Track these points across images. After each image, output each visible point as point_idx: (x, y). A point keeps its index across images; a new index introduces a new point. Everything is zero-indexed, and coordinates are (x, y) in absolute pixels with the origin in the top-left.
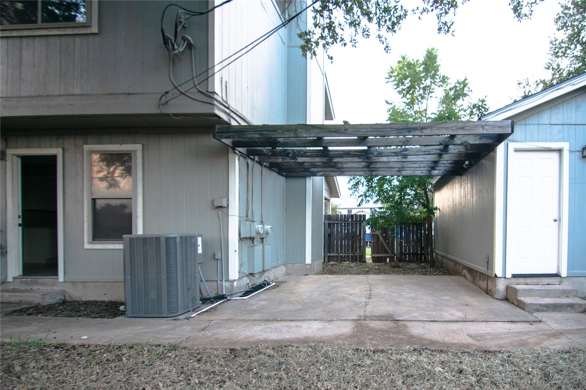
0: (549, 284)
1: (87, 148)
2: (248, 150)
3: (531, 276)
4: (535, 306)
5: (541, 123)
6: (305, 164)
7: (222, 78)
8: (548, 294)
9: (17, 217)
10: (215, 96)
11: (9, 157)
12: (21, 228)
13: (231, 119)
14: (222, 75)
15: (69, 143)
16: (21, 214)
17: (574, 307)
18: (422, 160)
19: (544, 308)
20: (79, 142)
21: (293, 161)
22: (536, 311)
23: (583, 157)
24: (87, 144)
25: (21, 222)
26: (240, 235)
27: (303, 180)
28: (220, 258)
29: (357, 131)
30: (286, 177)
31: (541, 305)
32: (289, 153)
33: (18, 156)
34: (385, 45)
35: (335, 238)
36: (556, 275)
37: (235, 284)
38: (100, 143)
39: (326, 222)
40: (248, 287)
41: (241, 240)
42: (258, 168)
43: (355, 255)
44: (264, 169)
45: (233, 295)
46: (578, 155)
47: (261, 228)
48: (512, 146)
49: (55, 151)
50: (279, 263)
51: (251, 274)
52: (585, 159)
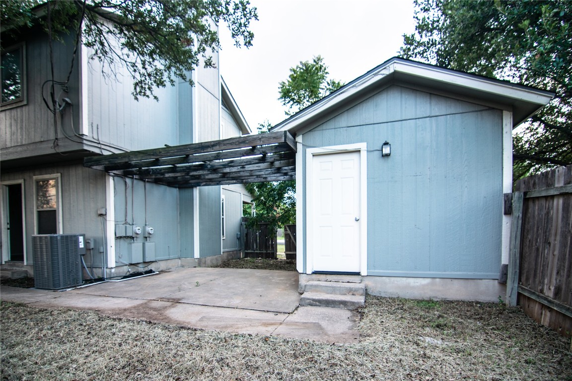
0: (349, 282)
1: (35, 177)
2: (124, 172)
3: (333, 273)
4: (308, 301)
5: (336, 127)
6: (179, 178)
7: (92, 123)
8: (334, 290)
9: (6, 224)
10: (84, 137)
12: (9, 231)
13: (103, 151)
14: (93, 120)
15: (27, 176)
16: (9, 222)
17: (347, 305)
18: (257, 168)
19: (317, 303)
20: (31, 174)
21: (162, 176)
22: (310, 305)
23: (383, 156)
24: (35, 175)
25: (9, 227)
26: (115, 235)
28: (102, 251)
29: (168, 153)
30: (180, 188)
31: (314, 300)
32: (150, 171)
33: (6, 186)
35: (251, 238)
36: (358, 274)
37: (113, 270)
38: (41, 174)
39: (243, 223)
40: (128, 274)
41: (118, 238)
42: (139, 185)
43: (268, 252)
44: (148, 185)
45: (110, 278)
46: (378, 154)
47: (138, 229)
48: (310, 151)
49: (21, 181)
50: (172, 257)
51: (131, 264)
52: (386, 158)
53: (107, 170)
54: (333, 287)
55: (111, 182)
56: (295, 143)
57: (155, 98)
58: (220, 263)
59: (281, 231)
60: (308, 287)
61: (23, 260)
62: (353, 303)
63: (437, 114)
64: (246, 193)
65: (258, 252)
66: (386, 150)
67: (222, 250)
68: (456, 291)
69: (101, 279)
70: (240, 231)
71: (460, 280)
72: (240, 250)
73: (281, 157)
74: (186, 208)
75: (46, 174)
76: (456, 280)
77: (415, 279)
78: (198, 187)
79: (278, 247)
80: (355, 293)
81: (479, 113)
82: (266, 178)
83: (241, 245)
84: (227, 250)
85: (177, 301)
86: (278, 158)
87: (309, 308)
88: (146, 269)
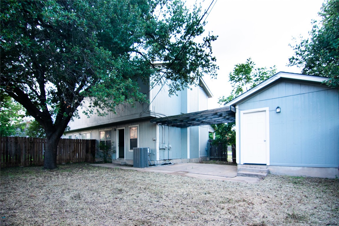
0: (261, 168)
2: (162, 123)
3: (253, 164)
4: (241, 174)
6: (183, 124)
7: (153, 106)
8: (253, 171)
9: (118, 144)
10: (151, 112)
11: (117, 130)
12: (119, 147)
13: (156, 116)
15: (126, 126)
17: (258, 176)
19: (245, 175)
20: (128, 125)
24: (129, 126)
27: (186, 128)
31: (243, 174)
34: (190, 89)
35: (213, 150)
36: (265, 165)
37: (158, 162)
38: (131, 125)
39: (209, 143)
40: (163, 164)
41: (160, 149)
42: (167, 127)
43: (222, 158)
44: (170, 127)
45: (157, 165)
46: (275, 111)
47: (166, 145)
48: (242, 112)
49: (124, 128)
50: (178, 158)
51: (164, 160)
52: (278, 113)
53: (157, 123)
54: (252, 169)
55: (158, 127)
56: (235, 109)
57: (177, 95)
58: (198, 162)
59: (229, 147)
60: (241, 169)
61: (124, 157)
62: (261, 176)
63: (304, 93)
64: (211, 127)
65: (217, 157)
66: (278, 110)
67: (199, 156)
68: (316, 173)
69: (154, 165)
70: (207, 147)
71: (317, 168)
72: (207, 157)
73: (229, 114)
74: (184, 136)
75: (133, 125)
76: (315, 168)
77: (294, 167)
78: (189, 127)
79: (228, 156)
80: (263, 172)
81: (326, 91)
82: (222, 122)
83: (208, 154)
84: (201, 156)
85: (188, 172)
86: (227, 115)
87: (241, 177)
88: (169, 162)
